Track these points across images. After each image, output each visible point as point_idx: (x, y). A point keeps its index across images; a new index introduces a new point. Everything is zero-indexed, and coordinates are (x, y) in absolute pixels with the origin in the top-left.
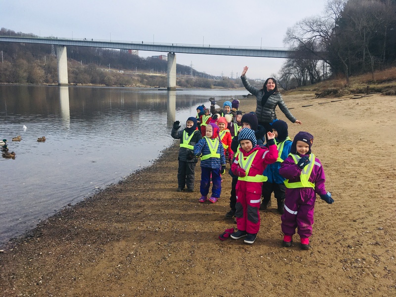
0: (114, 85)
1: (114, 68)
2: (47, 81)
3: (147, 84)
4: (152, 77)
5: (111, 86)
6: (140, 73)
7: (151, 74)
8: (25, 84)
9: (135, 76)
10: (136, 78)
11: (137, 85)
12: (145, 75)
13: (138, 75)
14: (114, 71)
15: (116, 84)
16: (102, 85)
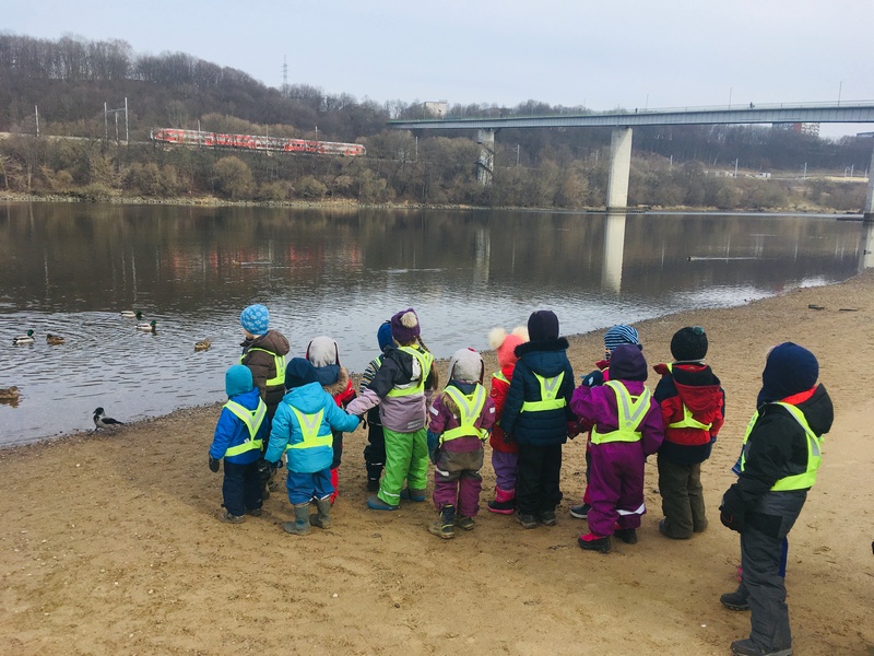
0: (737, 207)
1: (749, 167)
2: (590, 202)
3: (827, 205)
4: (846, 187)
5: (731, 210)
6: (815, 177)
7: (846, 179)
8: (547, 210)
9: (799, 185)
10: (801, 190)
11: (800, 207)
12: (826, 182)
13: (809, 183)
14: (748, 175)
15: (743, 205)
16: (710, 208)
